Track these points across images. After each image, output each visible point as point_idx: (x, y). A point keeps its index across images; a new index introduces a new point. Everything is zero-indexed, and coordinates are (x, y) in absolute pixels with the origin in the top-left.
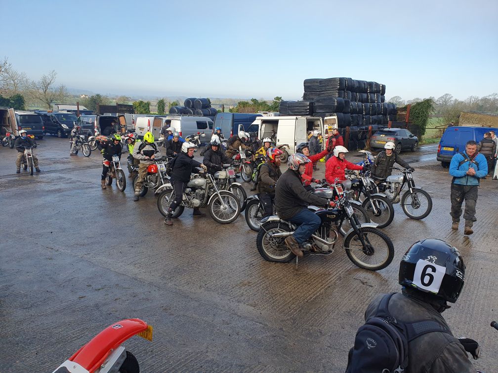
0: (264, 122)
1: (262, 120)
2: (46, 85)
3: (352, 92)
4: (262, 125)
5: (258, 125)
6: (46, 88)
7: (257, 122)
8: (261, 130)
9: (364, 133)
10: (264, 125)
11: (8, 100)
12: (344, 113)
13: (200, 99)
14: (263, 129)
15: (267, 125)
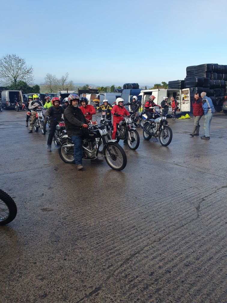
0: (145, 93)
1: (144, 92)
2: (64, 81)
3: (218, 73)
4: (144, 96)
5: (142, 96)
6: (64, 82)
7: (141, 94)
8: (143, 98)
9: (221, 100)
10: (145, 96)
11: (32, 88)
12: (204, 87)
13: (132, 84)
14: (144, 98)
15: (147, 95)
